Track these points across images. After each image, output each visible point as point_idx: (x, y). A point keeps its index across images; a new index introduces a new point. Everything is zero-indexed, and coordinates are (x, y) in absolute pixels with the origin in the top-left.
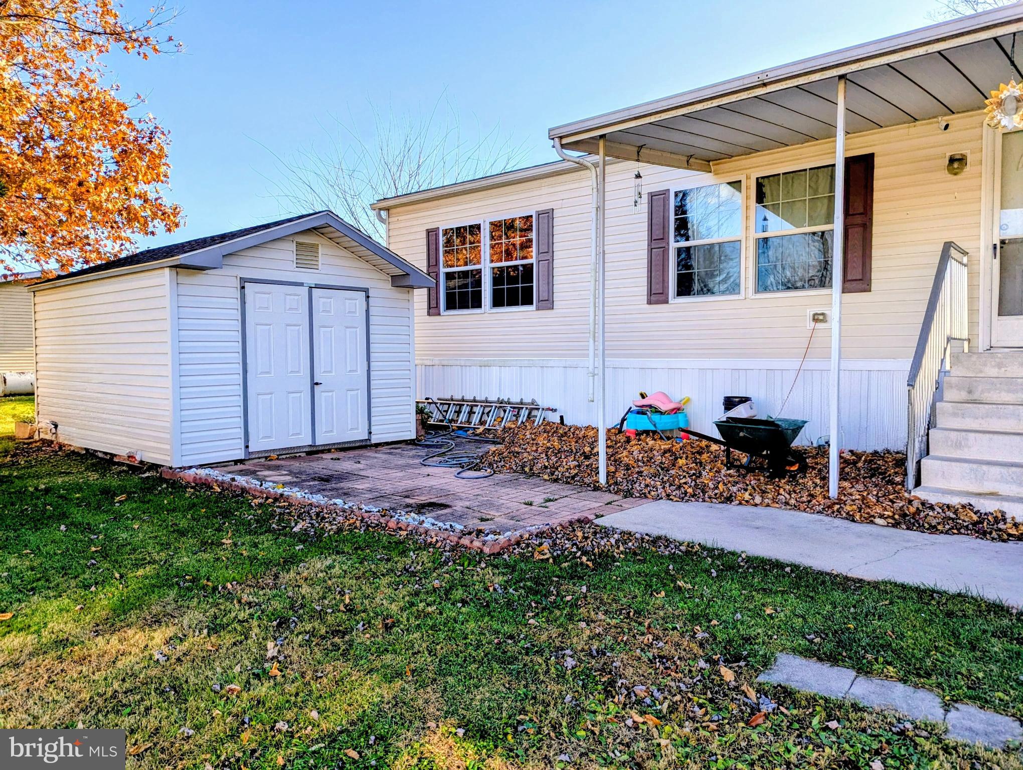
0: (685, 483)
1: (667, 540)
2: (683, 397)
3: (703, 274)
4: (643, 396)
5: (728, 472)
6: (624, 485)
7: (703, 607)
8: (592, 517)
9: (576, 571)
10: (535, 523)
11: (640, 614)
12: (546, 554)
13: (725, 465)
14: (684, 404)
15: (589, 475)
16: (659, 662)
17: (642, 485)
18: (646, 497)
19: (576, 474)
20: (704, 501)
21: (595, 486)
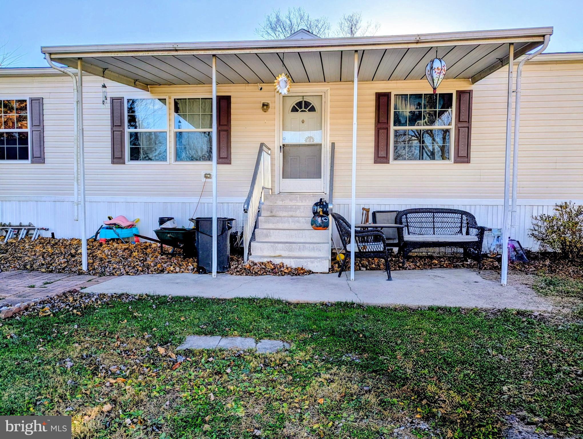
0: (137, 265)
1: (127, 295)
2: (135, 218)
3: (146, 149)
4: (110, 218)
5: (162, 257)
6: (99, 269)
7: (148, 323)
8: (78, 289)
9: (69, 318)
10: (38, 297)
11: (112, 333)
12: (48, 312)
13: (160, 254)
14: (136, 222)
15: (75, 266)
16: (124, 353)
17: (111, 269)
18: (113, 275)
19: (66, 267)
20: (148, 273)
21: (79, 272)
